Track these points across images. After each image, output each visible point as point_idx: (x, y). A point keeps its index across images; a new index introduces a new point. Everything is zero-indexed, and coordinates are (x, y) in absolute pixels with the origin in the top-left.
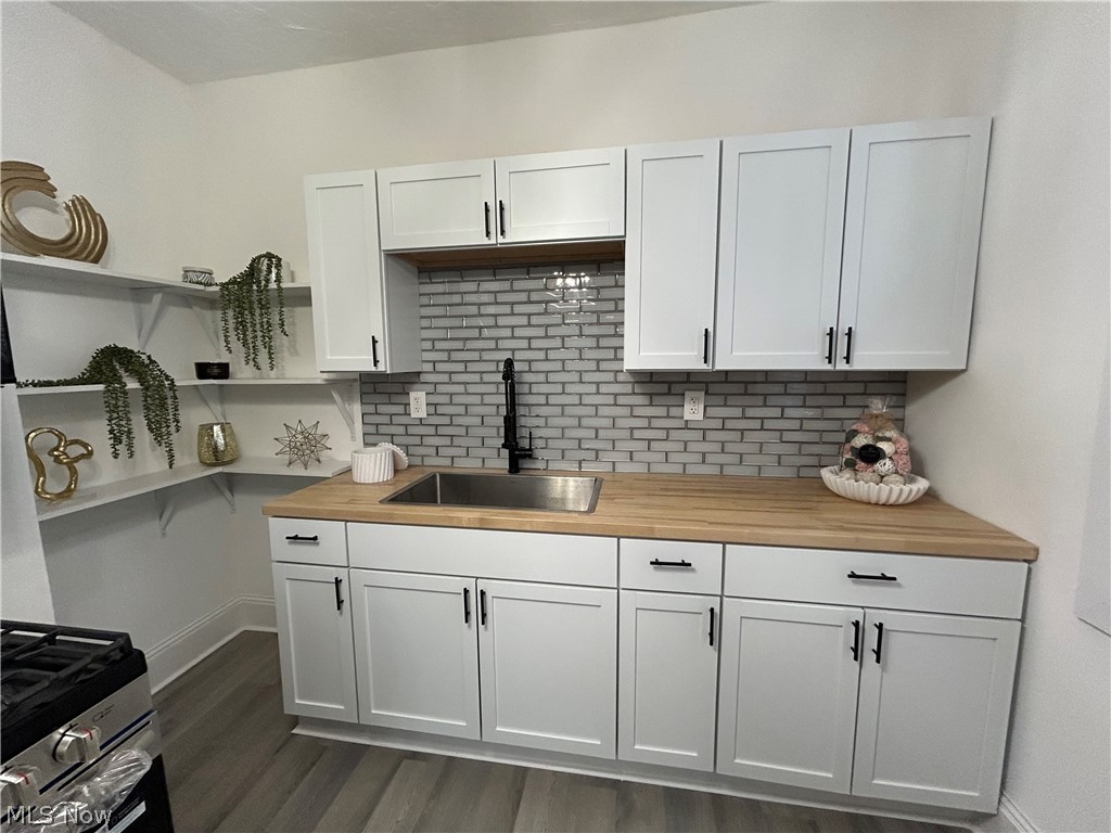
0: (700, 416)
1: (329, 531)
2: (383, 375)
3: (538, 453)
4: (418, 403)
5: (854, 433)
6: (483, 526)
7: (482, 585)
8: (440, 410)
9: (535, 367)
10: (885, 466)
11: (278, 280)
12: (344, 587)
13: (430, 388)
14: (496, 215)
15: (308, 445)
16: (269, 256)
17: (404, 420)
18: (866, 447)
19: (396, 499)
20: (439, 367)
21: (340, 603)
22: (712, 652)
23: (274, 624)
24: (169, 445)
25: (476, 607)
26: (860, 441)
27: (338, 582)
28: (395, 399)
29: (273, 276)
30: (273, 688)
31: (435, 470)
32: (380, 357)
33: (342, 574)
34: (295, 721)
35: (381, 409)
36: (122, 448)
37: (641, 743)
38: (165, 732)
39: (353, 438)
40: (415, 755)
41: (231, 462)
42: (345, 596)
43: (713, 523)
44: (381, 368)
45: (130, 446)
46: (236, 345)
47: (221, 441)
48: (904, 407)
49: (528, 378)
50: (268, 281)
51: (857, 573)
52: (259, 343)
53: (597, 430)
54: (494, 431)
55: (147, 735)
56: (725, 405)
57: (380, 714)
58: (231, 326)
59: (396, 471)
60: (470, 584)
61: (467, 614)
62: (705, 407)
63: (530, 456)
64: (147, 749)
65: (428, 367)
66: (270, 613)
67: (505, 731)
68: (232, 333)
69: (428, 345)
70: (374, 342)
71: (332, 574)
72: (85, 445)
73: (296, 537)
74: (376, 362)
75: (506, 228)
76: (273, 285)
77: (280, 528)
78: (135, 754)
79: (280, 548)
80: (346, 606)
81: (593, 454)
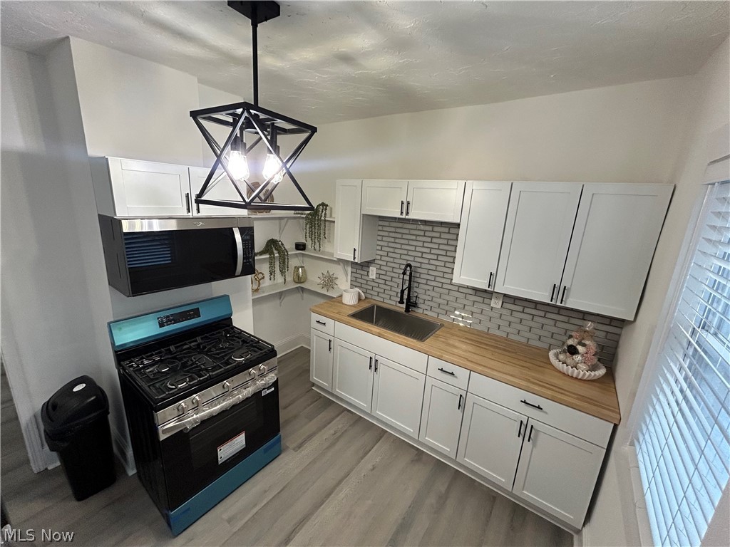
0: (499, 306)
1: (330, 322)
2: (357, 263)
3: (420, 306)
4: (373, 272)
5: (571, 337)
6: (380, 335)
7: (377, 357)
8: (381, 277)
9: (423, 266)
10: (578, 358)
11: (325, 217)
12: (332, 343)
13: (378, 267)
14: (406, 206)
15: (330, 281)
16: (323, 204)
17: (366, 278)
18: (571, 346)
19: (354, 316)
20: (383, 258)
21: (330, 349)
22: (459, 412)
23: (310, 346)
24: (285, 276)
25: (374, 365)
26: (570, 342)
27: (330, 341)
28: (364, 268)
29: (323, 213)
30: (307, 371)
31: (375, 302)
32: (356, 256)
33: (332, 339)
34: (313, 385)
35: (358, 271)
36: (272, 276)
37: (429, 437)
38: (279, 372)
39: (347, 281)
40: (349, 411)
41: (303, 282)
42: (332, 346)
43: (469, 361)
44: (356, 261)
45: (274, 276)
46: (309, 239)
47: (301, 274)
48: (622, 328)
49: (420, 270)
50: (321, 216)
51: (527, 402)
52: (316, 240)
53: (448, 301)
54: (395, 294)
55: (276, 371)
56: (514, 304)
57: (338, 391)
58: (308, 232)
59: (360, 300)
60: (373, 356)
61: (370, 366)
62: (503, 303)
63: (415, 307)
64: (276, 375)
65: (378, 257)
66: (309, 342)
67: (379, 413)
68: (308, 234)
69: (379, 248)
70: (355, 250)
71: (329, 338)
72: (263, 274)
73: (319, 322)
74: (354, 258)
75: (410, 211)
76: (323, 218)
77: (315, 317)
78: (273, 375)
79: (314, 324)
80: (332, 350)
81: (445, 312)
